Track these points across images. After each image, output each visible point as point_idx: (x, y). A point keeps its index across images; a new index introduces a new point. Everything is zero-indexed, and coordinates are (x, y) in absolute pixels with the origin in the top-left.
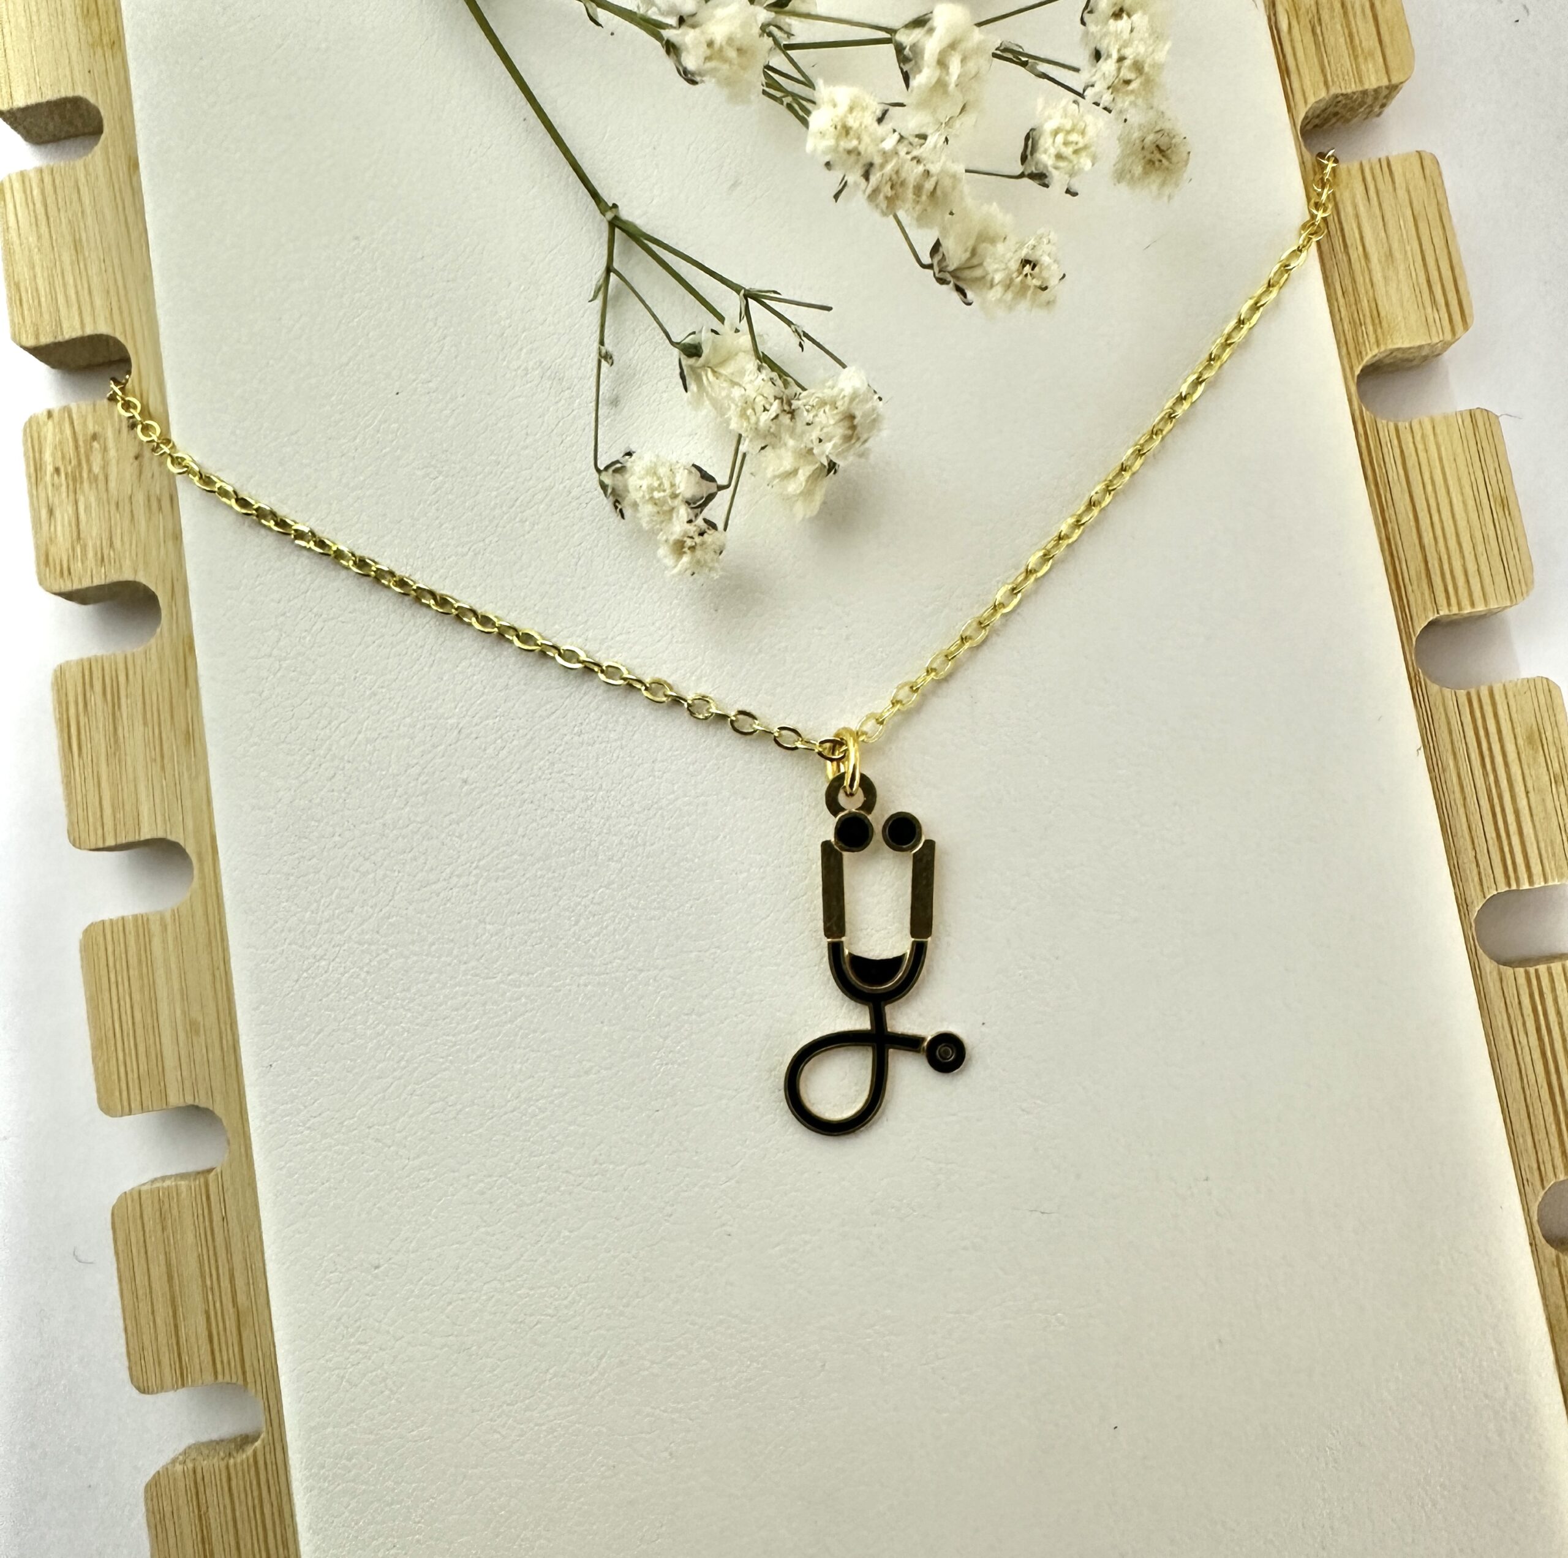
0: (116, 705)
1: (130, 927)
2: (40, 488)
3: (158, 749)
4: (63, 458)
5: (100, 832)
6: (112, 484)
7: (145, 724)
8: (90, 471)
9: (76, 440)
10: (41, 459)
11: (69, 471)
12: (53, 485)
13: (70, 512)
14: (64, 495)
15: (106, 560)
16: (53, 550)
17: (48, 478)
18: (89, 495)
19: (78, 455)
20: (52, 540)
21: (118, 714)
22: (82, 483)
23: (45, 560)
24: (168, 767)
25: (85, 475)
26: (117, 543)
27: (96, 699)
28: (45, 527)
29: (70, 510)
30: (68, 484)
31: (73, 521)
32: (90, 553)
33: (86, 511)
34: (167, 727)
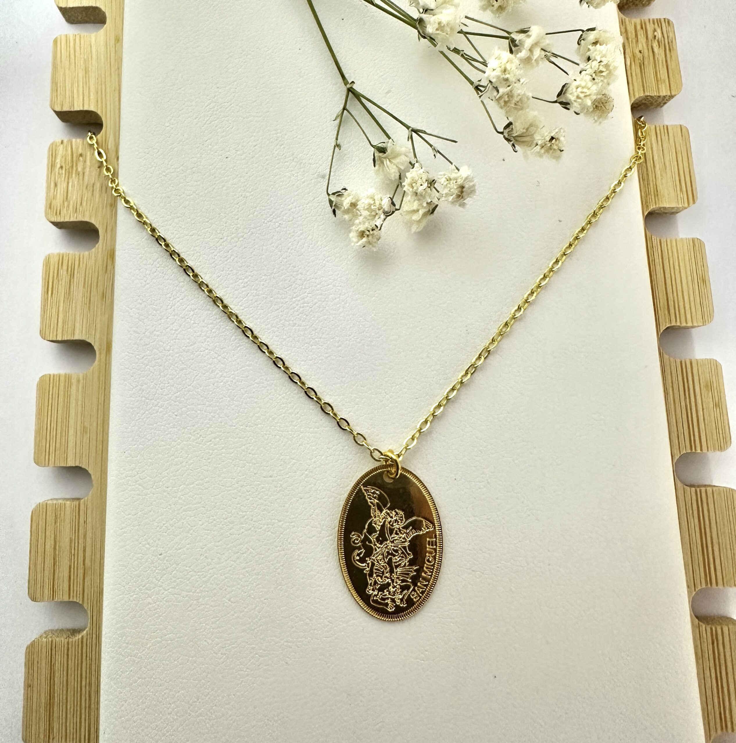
0: (72, 276)
1: (62, 379)
2: (53, 173)
3: (88, 298)
4: (65, 162)
5: (55, 333)
6: (86, 178)
7: (84, 287)
8: (77, 170)
9: (72, 155)
10: (55, 161)
11: (67, 168)
12: (59, 173)
14: (63, 178)
15: (78, 210)
16: (54, 202)
17: (57, 170)
18: (74, 180)
19: (72, 161)
20: (54, 198)
21: (72, 280)
22: (72, 174)
23: (50, 206)
24: (91, 308)
25: (74, 172)
26: (84, 204)
27: (63, 272)
28: (52, 191)
29: (65, 185)
30: (65, 174)
31: (65, 191)
32: (71, 207)
33: (72, 187)
34: (94, 289)
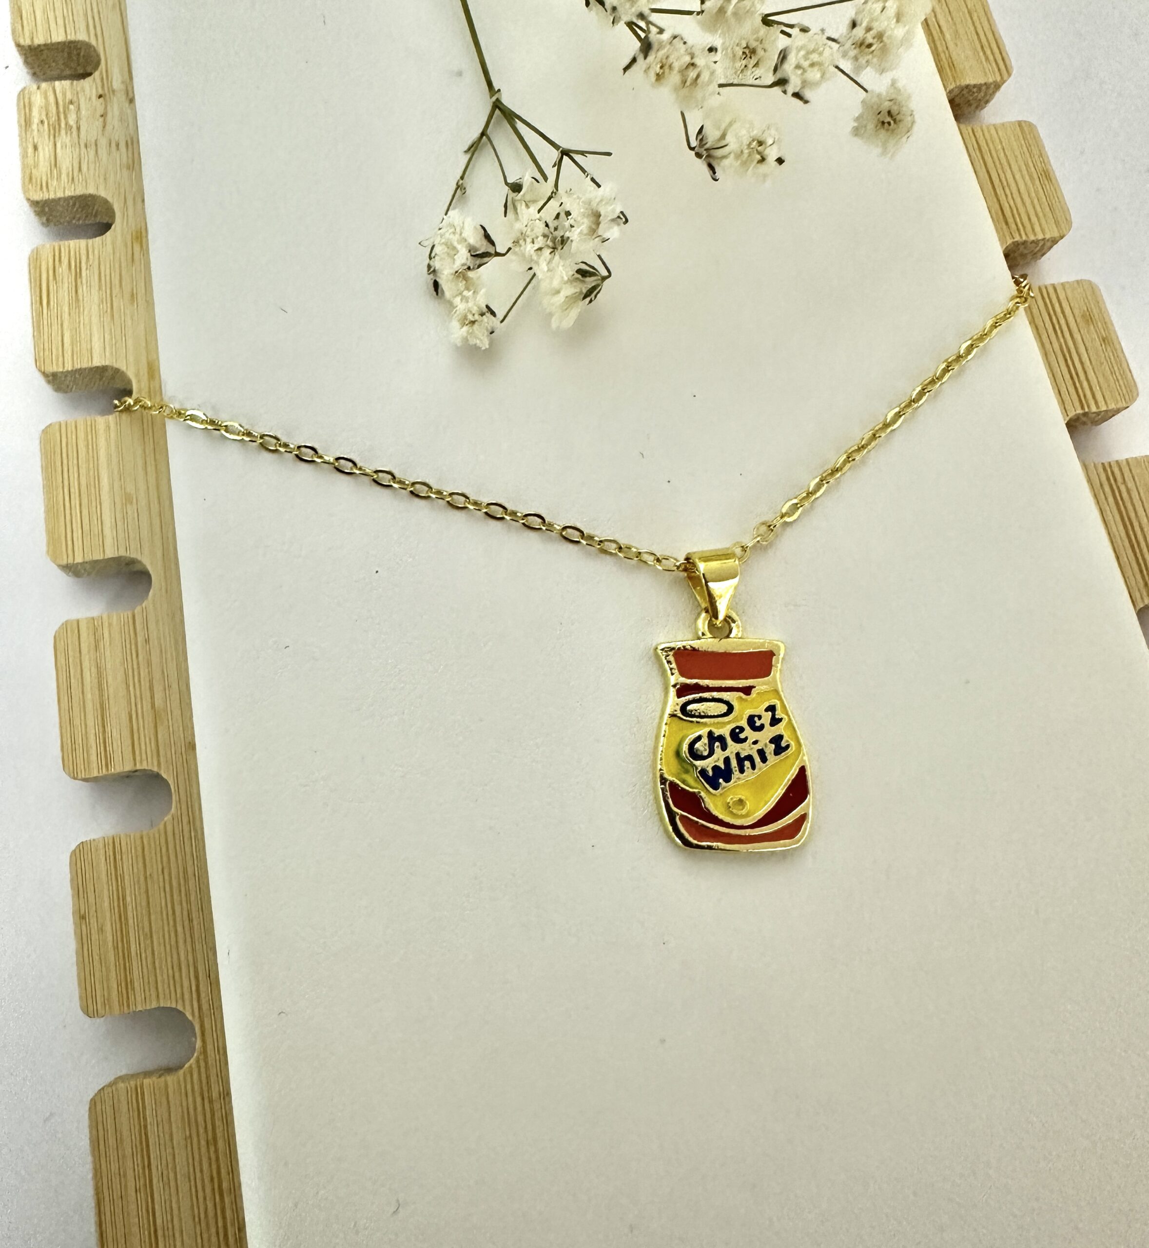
0: (78, 275)
1: (80, 426)
2: (28, 132)
3: (109, 305)
4: (47, 114)
5: (59, 361)
6: (83, 133)
7: (100, 288)
8: (66, 124)
9: (57, 103)
10: (30, 115)
12: (38, 130)
13: (50, 147)
14: (46, 137)
15: (76, 179)
16: (34, 171)
17: (35, 127)
18: (64, 138)
19: (58, 113)
20: (36, 166)
21: (79, 281)
22: (59, 131)
23: (29, 179)
24: (116, 316)
25: (63, 126)
26: (85, 169)
27: (63, 269)
28: (31, 156)
30: (49, 130)
31: (52, 154)
32: (64, 176)
33: (62, 147)
34: (116, 290)
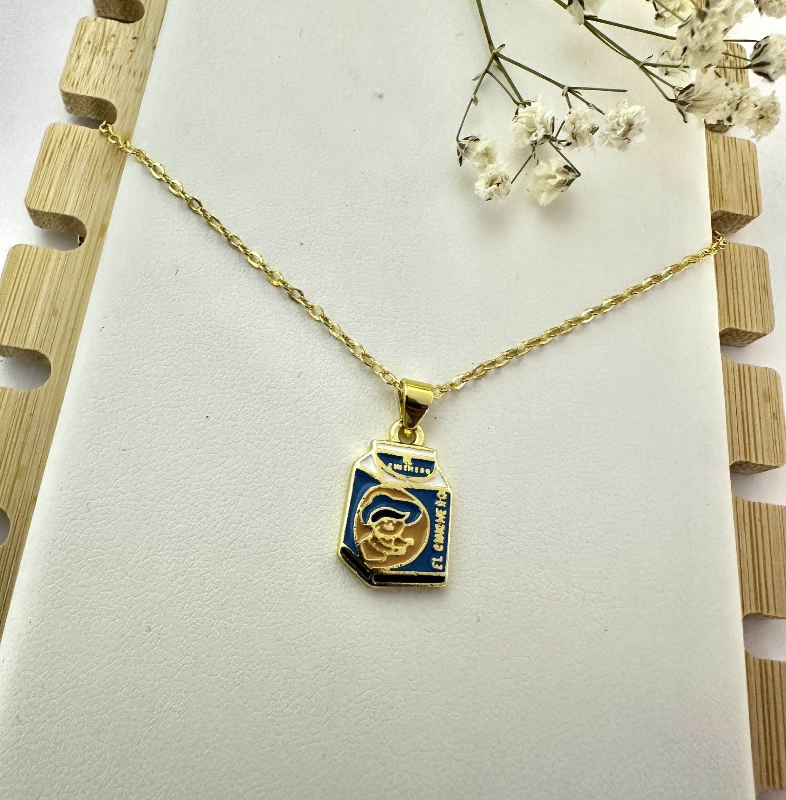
0: (76, 150)
2: (78, 46)
3: (90, 177)
4: (94, 38)
6: (114, 58)
8: (105, 49)
9: (104, 34)
10: (83, 34)
11: (95, 45)
12: (84, 48)
14: (88, 53)
15: (98, 87)
16: (72, 74)
17: (83, 44)
18: (100, 58)
19: (102, 40)
22: (99, 52)
23: (66, 76)
25: (102, 49)
26: (107, 82)
27: (67, 145)
28: (73, 63)
29: (88, 60)
30: (92, 49)
31: (88, 66)
32: (91, 82)
33: (97, 63)
